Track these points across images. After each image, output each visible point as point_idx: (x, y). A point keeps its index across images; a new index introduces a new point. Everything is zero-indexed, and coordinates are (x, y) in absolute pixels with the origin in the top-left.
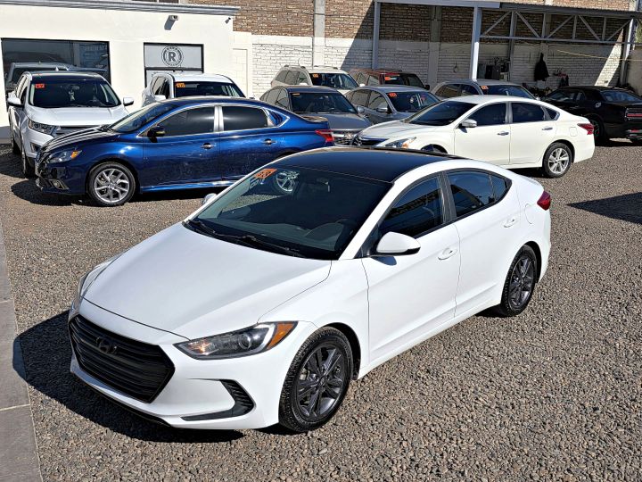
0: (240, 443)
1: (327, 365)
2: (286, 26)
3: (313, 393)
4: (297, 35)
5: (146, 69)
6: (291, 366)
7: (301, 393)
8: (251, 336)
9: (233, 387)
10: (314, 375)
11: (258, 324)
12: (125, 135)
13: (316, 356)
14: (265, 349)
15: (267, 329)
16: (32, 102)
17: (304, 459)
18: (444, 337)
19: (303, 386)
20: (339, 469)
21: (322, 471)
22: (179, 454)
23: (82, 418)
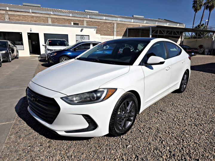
0: (92, 141)
1: (128, 108)
2: (108, 34)
3: (123, 120)
4: (110, 36)
5: (76, 41)
6: (114, 108)
7: (118, 120)
8: (96, 94)
10: (124, 112)
11: (99, 89)
13: (124, 104)
14: (102, 100)
15: (104, 91)
16: (48, 44)
17: (120, 150)
19: (119, 117)
20: (138, 157)
21: (129, 158)
22: (65, 147)
23: (30, 128)
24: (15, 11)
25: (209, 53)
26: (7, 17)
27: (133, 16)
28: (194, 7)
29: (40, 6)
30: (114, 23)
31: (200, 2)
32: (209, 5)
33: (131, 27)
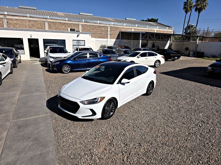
0: (93, 122)
1: (111, 106)
2: (102, 37)
4: (104, 38)
5: (73, 45)
6: (104, 106)
8: (95, 100)
9: (92, 110)
10: (109, 108)
11: (97, 97)
12: (69, 59)
13: (109, 104)
14: (98, 103)
15: (99, 99)
16: (50, 52)
17: (106, 125)
18: (135, 100)
19: (106, 110)
20: (114, 127)
21: (110, 127)
22: (81, 124)
23: (61, 117)
24: (13, 15)
25: (194, 55)
26: (5, 21)
27: (126, 19)
28: (184, 8)
29: (36, 8)
30: (108, 27)
31: (190, 4)
32: (198, 7)
33: (124, 30)
